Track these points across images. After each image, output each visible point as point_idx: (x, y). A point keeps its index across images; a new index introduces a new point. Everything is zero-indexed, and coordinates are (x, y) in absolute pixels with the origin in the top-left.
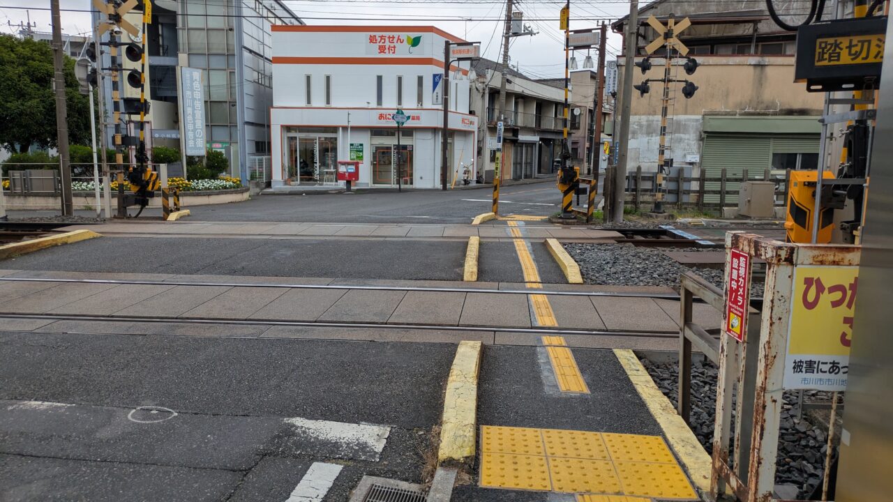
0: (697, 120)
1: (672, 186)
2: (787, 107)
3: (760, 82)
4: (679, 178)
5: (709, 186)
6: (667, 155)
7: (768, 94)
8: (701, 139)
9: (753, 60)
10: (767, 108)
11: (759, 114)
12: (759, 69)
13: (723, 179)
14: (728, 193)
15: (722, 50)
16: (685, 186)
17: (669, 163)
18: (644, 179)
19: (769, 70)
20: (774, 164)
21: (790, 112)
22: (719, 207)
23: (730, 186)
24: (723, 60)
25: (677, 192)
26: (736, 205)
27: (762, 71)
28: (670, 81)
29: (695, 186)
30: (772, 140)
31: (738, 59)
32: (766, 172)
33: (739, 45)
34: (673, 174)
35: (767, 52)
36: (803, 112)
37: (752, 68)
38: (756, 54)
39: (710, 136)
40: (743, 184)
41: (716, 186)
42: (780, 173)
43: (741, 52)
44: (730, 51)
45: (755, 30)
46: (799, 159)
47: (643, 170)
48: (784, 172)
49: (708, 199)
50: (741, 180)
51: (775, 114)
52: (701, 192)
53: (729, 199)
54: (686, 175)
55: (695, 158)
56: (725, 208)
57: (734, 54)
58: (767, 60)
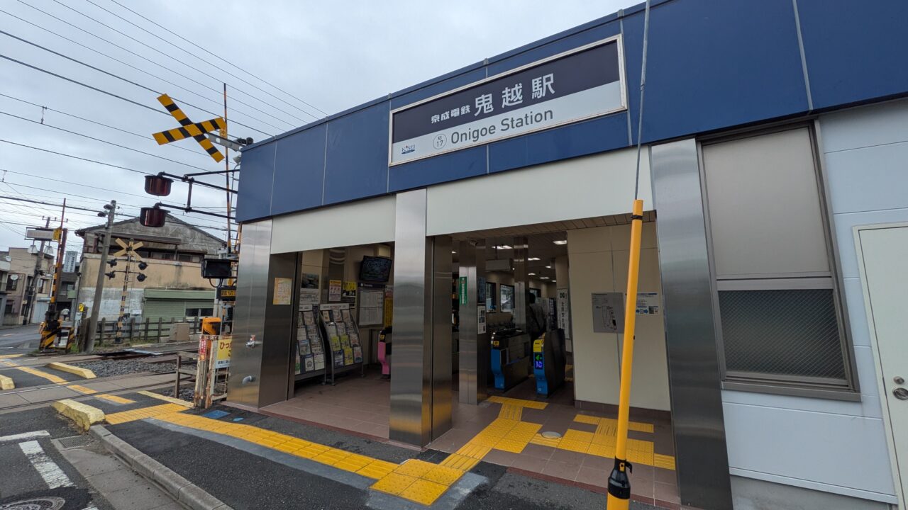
0: (141, 291)
1: (127, 328)
2: (193, 286)
3: (179, 274)
4: (132, 323)
5: (151, 327)
6: (126, 311)
7: (183, 280)
8: (143, 301)
9: (176, 263)
10: (183, 286)
11: (178, 289)
12: (178, 268)
13: (160, 323)
14: (163, 330)
15: (156, 255)
16: (136, 328)
17: (127, 316)
18: (107, 325)
19: (183, 268)
20: (186, 314)
21: (195, 289)
22: (157, 338)
23: (164, 326)
24: (158, 261)
25: (130, 332)
26: (168, 336)
27: (180, 268)
28: (129, 272)
29: (142, 327)
30: (185, 303)
31: (167, 262)
32: (184, 319)
33: (167, 255)
34: (129, 322)
35: (182, 259)
36: (201, 289)
37: (174, 267)
38: (176, 260)
39: (148, 300)
40: (172, 325)
41: (156, 327)
42: (192, 318)
43: (167, 258)
44: (161, 256)
45: (176, 248)
46: (200, 311)
47: (106, 320)
48: (193, 318)
49: (150, 334)
50: (171, 323)
51: (187, 289)
52: (146, 330)
53: (163, 333)
54: (137, 321)
55: (140, 312)
56: (161, 338)
57: (163, 258)
58: (183, 263)
